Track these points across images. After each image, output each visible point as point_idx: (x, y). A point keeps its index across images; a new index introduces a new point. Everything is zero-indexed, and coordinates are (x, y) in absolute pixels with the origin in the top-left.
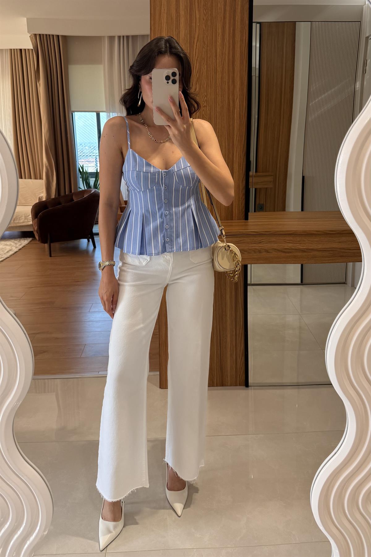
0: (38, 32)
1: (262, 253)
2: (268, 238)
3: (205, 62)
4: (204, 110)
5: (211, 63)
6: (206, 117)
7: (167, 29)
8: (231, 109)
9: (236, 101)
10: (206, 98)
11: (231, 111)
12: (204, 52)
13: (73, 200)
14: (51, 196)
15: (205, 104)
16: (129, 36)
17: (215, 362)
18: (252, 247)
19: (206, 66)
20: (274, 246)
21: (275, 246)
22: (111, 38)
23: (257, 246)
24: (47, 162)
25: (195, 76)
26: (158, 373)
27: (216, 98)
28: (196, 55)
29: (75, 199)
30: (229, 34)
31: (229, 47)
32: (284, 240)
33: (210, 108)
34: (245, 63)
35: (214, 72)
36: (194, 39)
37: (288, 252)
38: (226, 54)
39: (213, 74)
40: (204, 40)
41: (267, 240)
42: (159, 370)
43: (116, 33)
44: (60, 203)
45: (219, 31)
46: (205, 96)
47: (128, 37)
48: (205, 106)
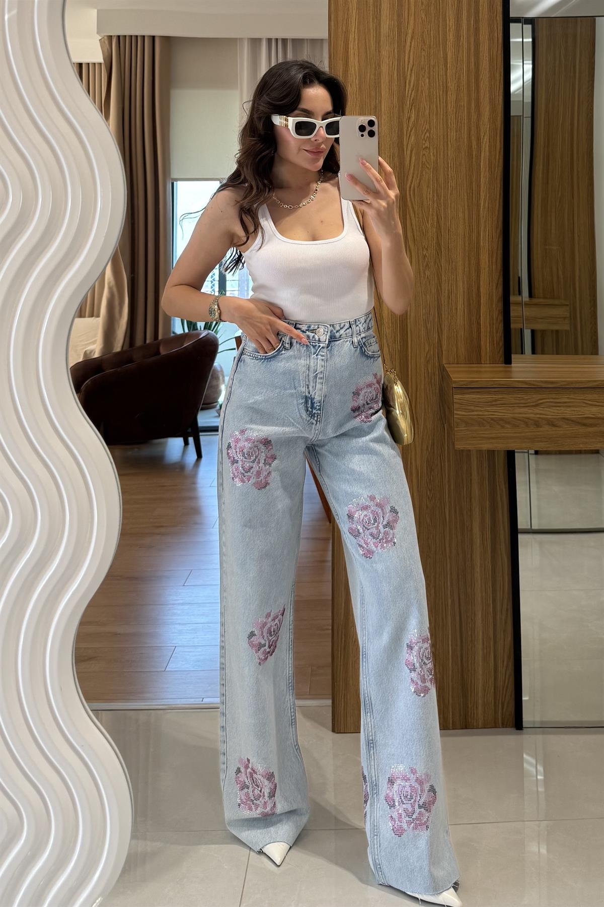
0: (115, 33)
1: (541, 427)
2: (554, 396)
3: (426, 73)
4: (424, 155)
5: (437, 76)
6: (428, 166)
7: (358, 19)
8: (474, 154)
9: (483, 139)
10: (428, 134)
11: (474, 156)
12: (423, 57)
13: (160, 354)
14: (113, 349)
15: (426, 145)
16: (287, 39)
17: (450, 672)
18: (520, 413)
19: (427, 81)
20: (566, 413)
21: (568, 413)
22: (255, 42)
23: (531, 413)
24: (112, 279)
25: (408, 96)
26: (329, 702)
27: (447, 134)
28: (409, 62)
29: (163, 351)
30: (468, 29)
31: (469, 49)
32: (584, 399)
33: (435, 151)
34: (498, 75)
35: (443, 91)
36: (406, 35)
37: (591, 425)
38: (463, 60)
39: (441, 93)
40: (424, 37)
41: (552, 400)
42: (331, 696)
43: (264, 34)
44: (130, 360)
45: (451, 22)
46: (427, 131)
47: (284, 41)
48: (427, 147)
